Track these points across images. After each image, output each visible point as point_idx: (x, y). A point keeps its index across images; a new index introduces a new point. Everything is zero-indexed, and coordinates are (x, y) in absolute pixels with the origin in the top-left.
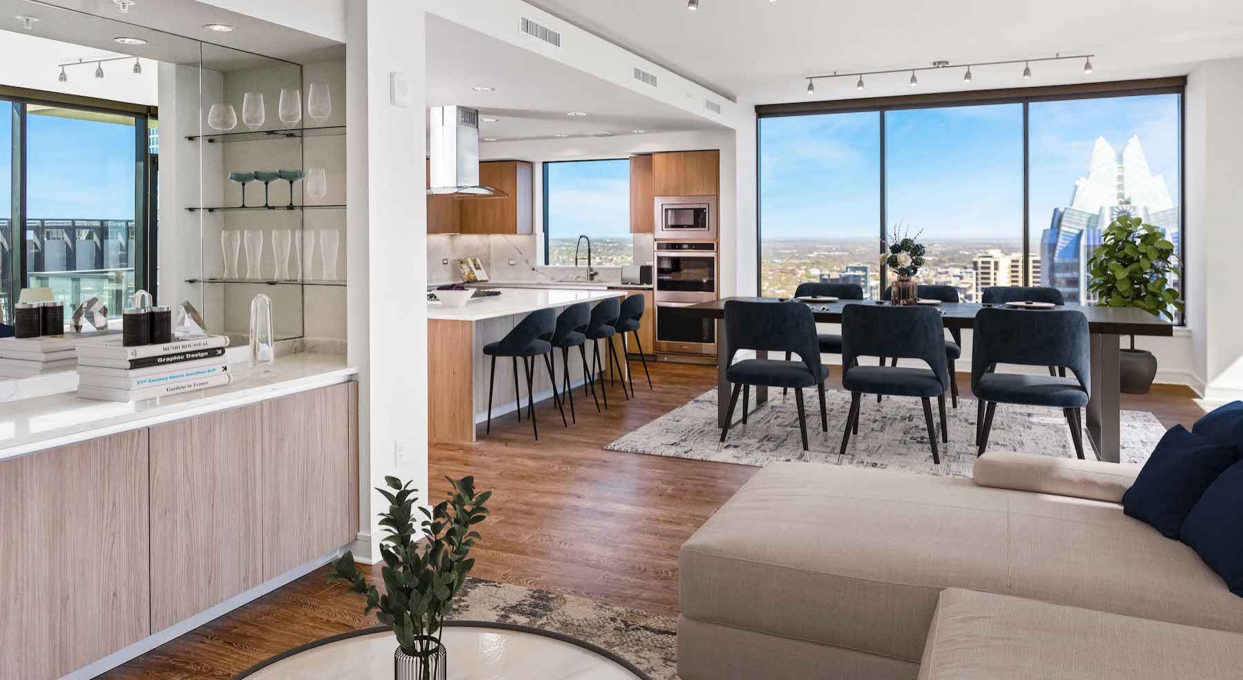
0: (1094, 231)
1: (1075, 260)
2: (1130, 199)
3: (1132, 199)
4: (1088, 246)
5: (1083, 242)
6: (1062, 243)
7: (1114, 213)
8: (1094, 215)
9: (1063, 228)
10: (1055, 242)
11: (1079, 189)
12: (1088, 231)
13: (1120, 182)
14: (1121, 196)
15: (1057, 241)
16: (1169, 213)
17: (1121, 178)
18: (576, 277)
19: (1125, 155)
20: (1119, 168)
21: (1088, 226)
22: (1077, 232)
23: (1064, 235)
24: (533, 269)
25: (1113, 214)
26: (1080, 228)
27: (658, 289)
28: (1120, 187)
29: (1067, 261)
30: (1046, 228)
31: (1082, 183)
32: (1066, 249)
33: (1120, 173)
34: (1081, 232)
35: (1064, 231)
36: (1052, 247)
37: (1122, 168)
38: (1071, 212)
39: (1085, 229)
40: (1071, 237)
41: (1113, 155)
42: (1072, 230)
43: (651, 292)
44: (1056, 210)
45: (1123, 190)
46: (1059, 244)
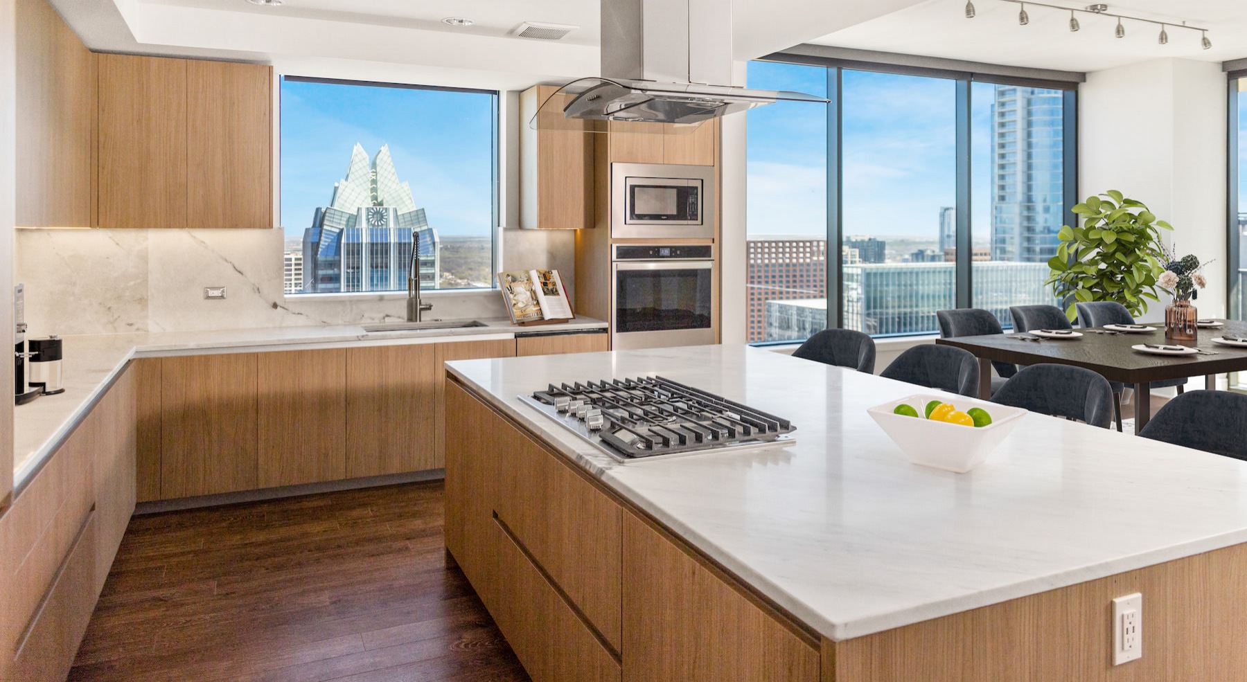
0: (353, 230)
1: (337, 258)
2: (382, 201)
3: (384, 201)
4: (348, 244)
5: (343, 240)
6: (324, 242)
7: (370, 213)
8: (352, 215)
9: (325, 227)
10: (317, 241)
11: (339, 191)
12: (348, 230)
13: (374, 185)
14: (375, 198)
15: (320, 240)
16: (412, 215)
17: (374, 182)
18: (382, 315)
19: (378, 161)
20: (373, 172)
21: (347, 225)
22: (338, 231)
23: (326, 234)
24: (275, 306)
25: (368, 215)
26: (341, 227)
27: (619, 330)
28: (374, 190)
29: (330, 258)
30: (308, 227)
31: (342, 185)
32: (328, 247)
33: (374, 178)
34: (342, 230)
35: (326, 230)
36: (316, 246)
37: (376, 172)
38: (333, 212)
39: (345, 229)
40: (332, 236)
41: (368, 161)
42: (333, 229)
43: (604, 335)
44: (318, 210)
45: (377, 192)
46: (322, 243)
